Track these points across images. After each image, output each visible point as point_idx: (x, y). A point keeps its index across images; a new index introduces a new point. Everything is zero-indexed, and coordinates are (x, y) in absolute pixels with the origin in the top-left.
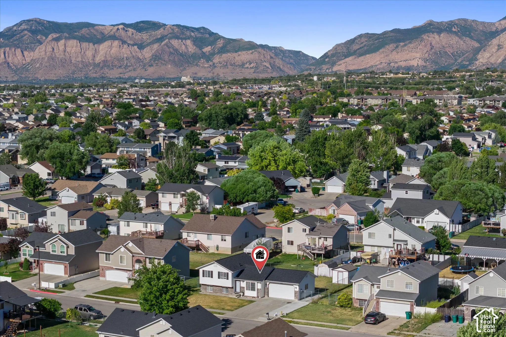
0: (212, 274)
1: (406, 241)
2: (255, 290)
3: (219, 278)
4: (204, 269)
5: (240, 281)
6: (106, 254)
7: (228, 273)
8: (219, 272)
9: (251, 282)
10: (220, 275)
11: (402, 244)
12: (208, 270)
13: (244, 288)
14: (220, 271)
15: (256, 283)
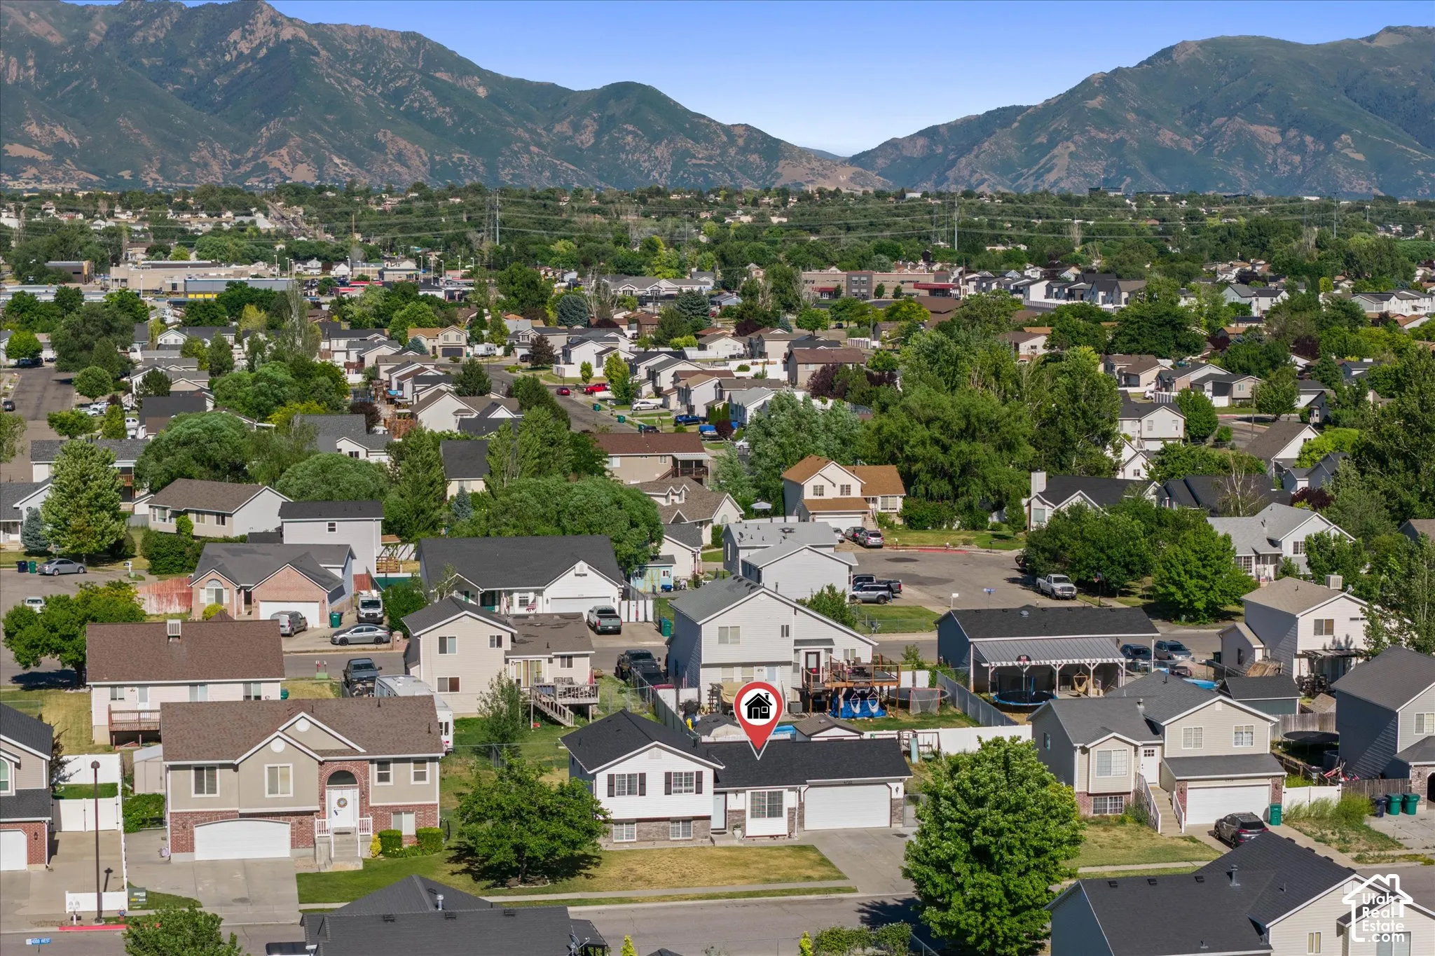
0: (643, 784)
1: (830, 641)
2: (780, 815)
3: (668, 792)
4: (616, 770)
5: (725, 793)
6: (199, 769)
7: (700, 774)
8: (668, 775)
9: (767, 790)
10: (671, 783)
11: (821, 649)
12: (626, 772)
13: (743, 812)
14: (673, 770)
15: (785, 791)
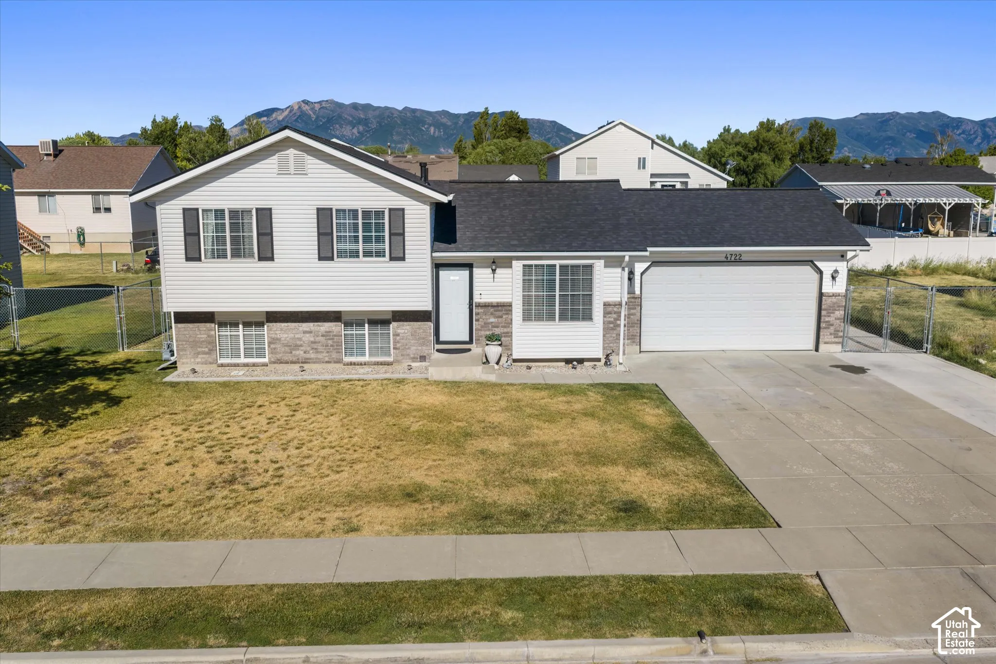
0: (266, 233)
1: (685, 176)
2: (587, 316)
3: (325, 256)
5: (469, 266)
7: (398, 214)
8: (324, 216)
9: (559, 259)
10: (332, 233)
11: (677, 181)
12: (226, 205)
13: (505, 308)
14: (336, 202)
15: (599, 265)
